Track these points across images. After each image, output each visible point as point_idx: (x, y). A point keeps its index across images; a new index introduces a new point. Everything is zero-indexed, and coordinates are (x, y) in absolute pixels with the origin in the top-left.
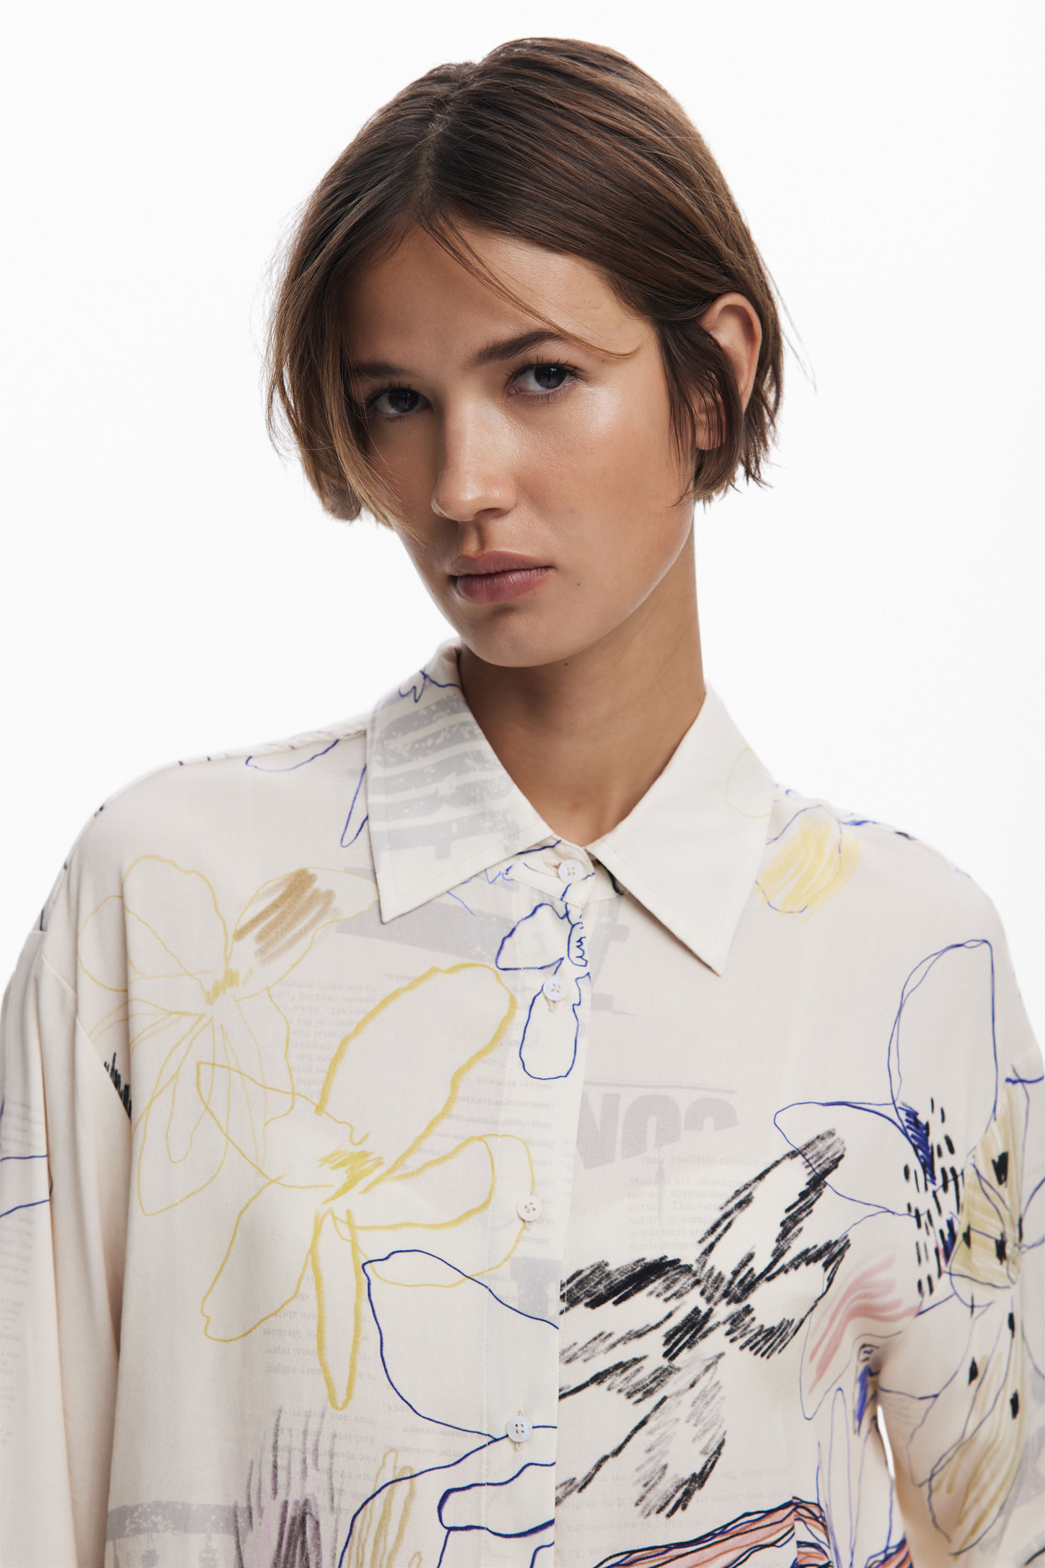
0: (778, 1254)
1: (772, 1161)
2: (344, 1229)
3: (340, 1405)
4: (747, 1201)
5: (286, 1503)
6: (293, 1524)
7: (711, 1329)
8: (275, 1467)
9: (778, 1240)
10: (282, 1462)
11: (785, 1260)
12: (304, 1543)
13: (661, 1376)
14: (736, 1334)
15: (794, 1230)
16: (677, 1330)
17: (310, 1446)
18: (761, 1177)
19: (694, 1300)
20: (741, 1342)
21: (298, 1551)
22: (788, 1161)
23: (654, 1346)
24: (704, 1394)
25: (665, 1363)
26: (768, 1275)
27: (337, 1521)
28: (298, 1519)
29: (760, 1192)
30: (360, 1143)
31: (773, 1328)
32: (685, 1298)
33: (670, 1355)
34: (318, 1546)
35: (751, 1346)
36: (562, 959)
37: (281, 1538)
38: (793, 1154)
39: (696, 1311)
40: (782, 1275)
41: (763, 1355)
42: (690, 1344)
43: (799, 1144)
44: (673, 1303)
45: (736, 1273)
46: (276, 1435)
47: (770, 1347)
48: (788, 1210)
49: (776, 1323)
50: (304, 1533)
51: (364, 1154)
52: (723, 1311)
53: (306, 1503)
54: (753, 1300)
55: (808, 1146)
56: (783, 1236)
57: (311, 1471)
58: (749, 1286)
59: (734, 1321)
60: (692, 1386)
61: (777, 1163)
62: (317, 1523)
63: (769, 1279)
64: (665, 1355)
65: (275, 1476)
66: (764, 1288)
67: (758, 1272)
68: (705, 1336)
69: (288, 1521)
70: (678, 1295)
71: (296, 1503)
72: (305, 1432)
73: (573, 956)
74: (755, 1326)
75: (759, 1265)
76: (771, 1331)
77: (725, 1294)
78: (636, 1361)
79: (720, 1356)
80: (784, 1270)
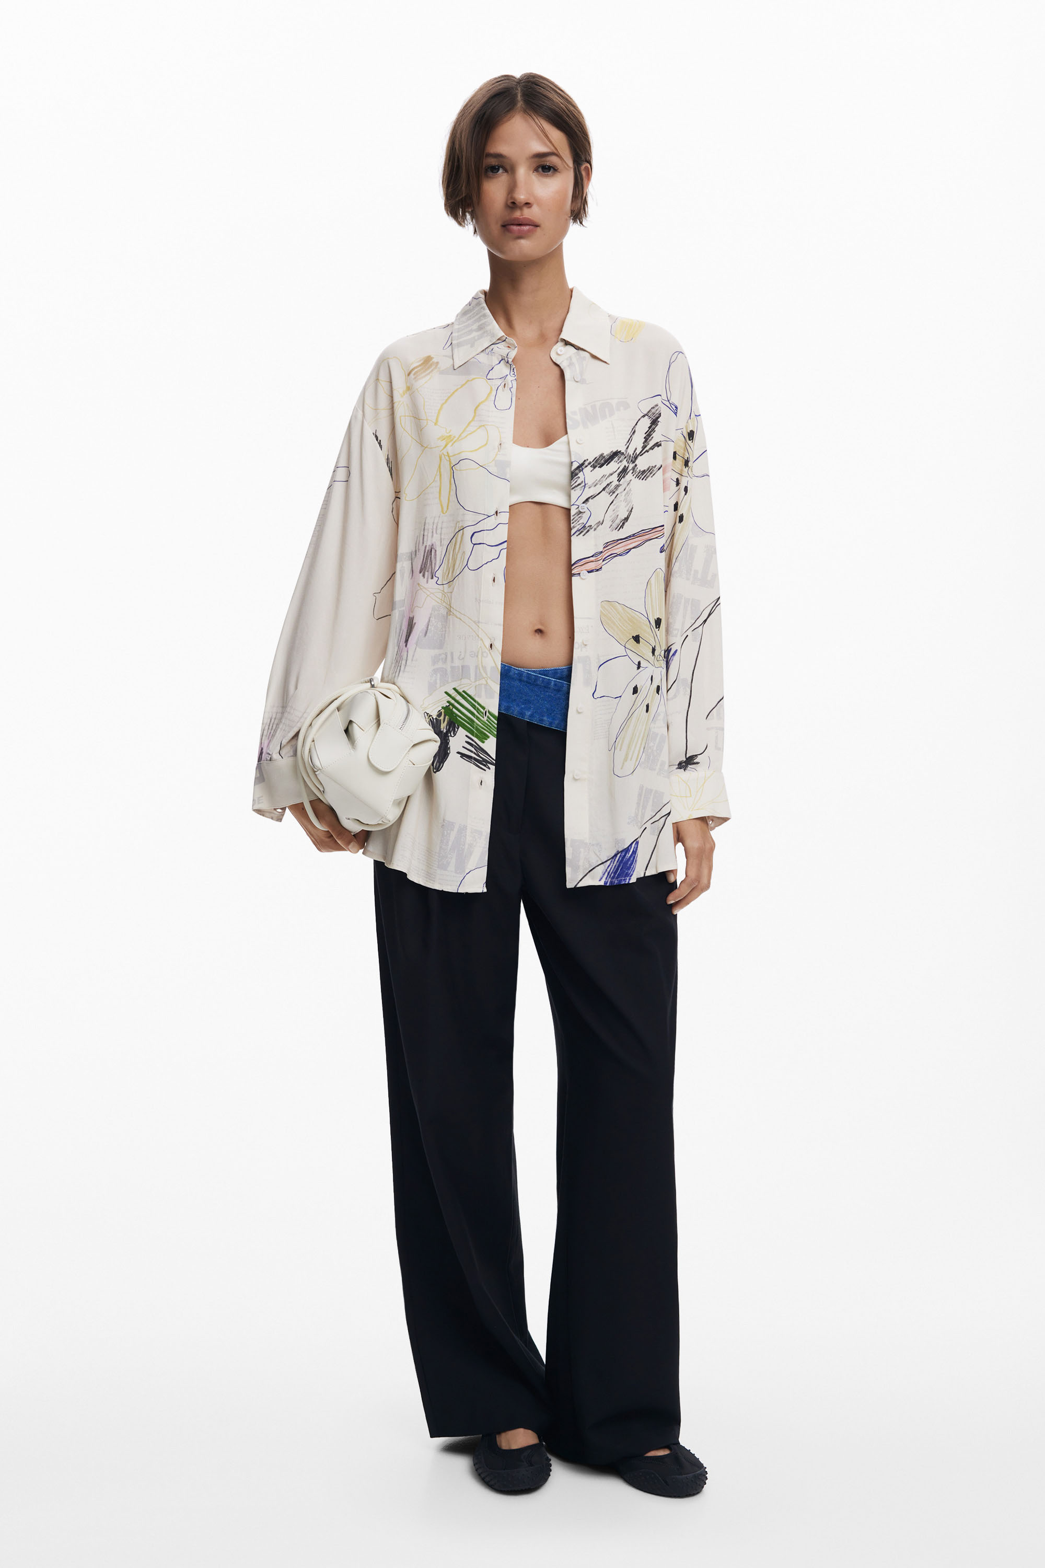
0: (644, 447)
1: (638, 419)
2: (447, 458)
3: (445, 512)
4: (634, 432)
5: (426, 546)
6: (428, 552)
7: (629, 472)
8: (424, 535)
9: (644, 443)
10: (426, 534)
11: (647, 448)
12: (431, 558)
13: (617, 487)
14: (634, 473)
15: (650, 438)
16: (621, 472)
17: (435, 527)
18: (636, 424)
19: (625, 463)
20: (635, 475)
21: (429, 560)
22: (642, 418)
23: (615, 478)
24: (627, 493)
25: (618, 483)
26: (641, 454)
27: (442, 549)
28: (429, 551)
29: (637, 428)
30: (449, 433)
31: (645, 470)
32: (623, 462)
33: (619, 480)
34: (435, 558)
35: (638, 477)
36: (507, 375)
37: (424, 557)
38: (644, 416)
39: (625, 466)
40: (646, 453)
41: (642, 479)
42: (624, 477)
43: (645, 413)
44: (620, 464)
45: (633, 454)
46: (425, 525)
47: (645, 477)
48: (645, 433)
49: (646, 468)
50: (431, 554)
51: (450, 436)
52: (631, 466)
53: (432, 545)
54: (637, 462)
55: (649, 412)
56: (645, 441)
57: (435, 535)
58: (636, 458)
59: (633, 469)
60: (624, 490)
61: (640, 419)
62: (436, 551)
63: (641, 455)
64: (618, 480)
65: (423, 538)
66: (639, 458)
67: (638, 454)
68: (627, 474)
69: (426, 551)
70: (621, 461)
71: (429, 545)
72: (433, 523)
73: (511, 374)
74: (638, 470)
75: (638, 452)
76: (644, 471)
77: (631, 461)
78: (611, 483)
79: (631, 480)
80: (647, 451)
